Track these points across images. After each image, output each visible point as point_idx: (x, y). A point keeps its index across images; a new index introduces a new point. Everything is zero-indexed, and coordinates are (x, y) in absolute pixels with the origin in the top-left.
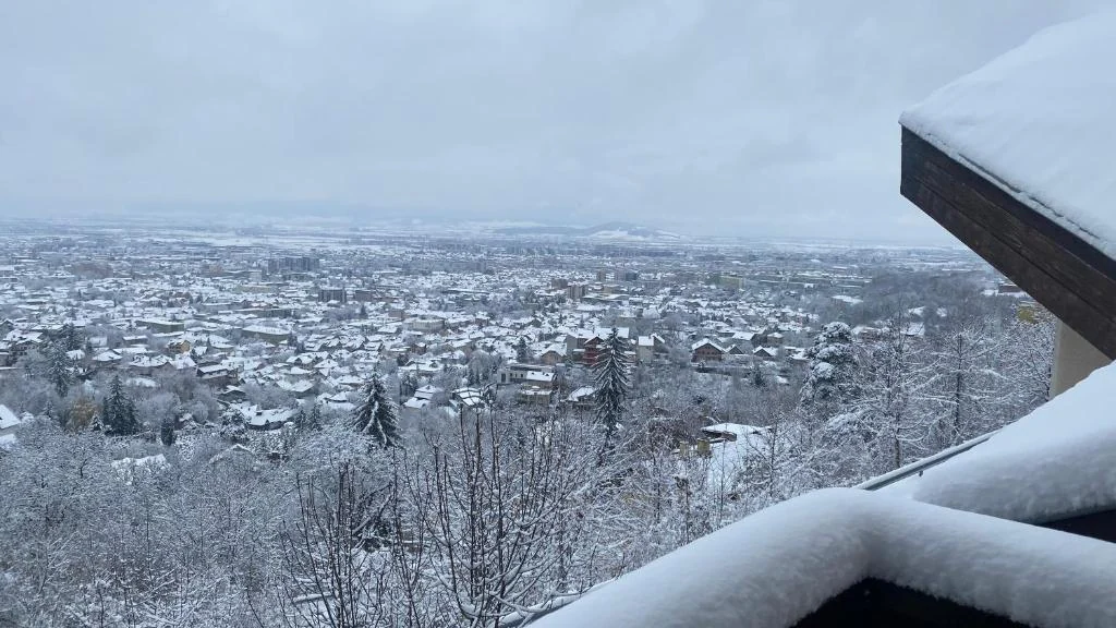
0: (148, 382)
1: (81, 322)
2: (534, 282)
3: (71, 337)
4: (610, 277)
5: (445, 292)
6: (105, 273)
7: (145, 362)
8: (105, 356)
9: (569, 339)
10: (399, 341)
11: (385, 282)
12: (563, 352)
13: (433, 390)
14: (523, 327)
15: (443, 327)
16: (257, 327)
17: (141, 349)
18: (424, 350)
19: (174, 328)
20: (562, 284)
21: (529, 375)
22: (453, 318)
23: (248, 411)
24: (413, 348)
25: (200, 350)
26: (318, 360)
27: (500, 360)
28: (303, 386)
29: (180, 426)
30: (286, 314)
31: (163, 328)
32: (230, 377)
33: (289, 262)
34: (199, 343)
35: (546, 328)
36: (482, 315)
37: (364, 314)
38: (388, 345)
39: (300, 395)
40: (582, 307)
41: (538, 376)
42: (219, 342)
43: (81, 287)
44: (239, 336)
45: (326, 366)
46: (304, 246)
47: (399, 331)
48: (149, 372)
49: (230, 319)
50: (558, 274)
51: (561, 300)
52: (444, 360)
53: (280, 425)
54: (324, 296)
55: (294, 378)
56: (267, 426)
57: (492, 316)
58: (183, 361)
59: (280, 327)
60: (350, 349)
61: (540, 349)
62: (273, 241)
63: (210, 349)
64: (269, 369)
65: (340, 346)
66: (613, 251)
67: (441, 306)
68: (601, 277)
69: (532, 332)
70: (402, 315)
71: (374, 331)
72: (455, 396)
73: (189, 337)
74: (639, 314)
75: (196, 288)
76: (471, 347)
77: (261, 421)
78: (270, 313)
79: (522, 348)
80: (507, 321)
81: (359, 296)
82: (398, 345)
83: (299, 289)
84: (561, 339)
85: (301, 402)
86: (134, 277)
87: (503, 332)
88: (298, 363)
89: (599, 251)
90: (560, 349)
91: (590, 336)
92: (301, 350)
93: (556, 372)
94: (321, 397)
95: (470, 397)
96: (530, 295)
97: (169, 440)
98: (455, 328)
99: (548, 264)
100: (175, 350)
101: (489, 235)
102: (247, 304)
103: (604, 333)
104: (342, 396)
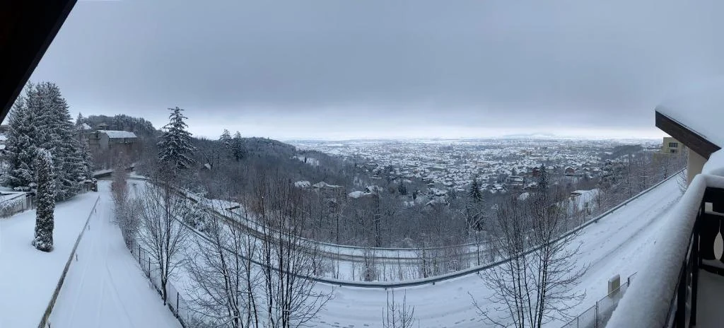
0: (409, 181)
1: (393, 164)
2: (516, 151)
3: (391, 168)
4: (539, 148)
5: (489, 155)
6: (398, 152)
7: (409, 176)
8: (399, 173)
9: (527, 168)
10: (476, 170)
11: (471, 153)
12: (526, 172)
13: (487, 185)
14: (513, 165)
15: (488, 166)
16: (437, 166)
17: (407, 172)
18: (484, 173)
19: (415, 166)
20: (524, 151)
21: (516, 179)
22: (491, 163)
23: (435, 190)
24: (480, 173)
25: (422, 173)
26: (453, 176)
27: (507, 175)
28: (450, 183)
29: (417, 193)
30: (444, 163)
31: (412, 166)
32: (430, 181)
33: (444, 148)
34: (422, 171)
35: (520, 165)
36: (500, 162)
37: (465, 163)
38: (473, 171)
39: (449, 186)
40: (531, 158)
41: (518, 180)
42: (427, 171)
43: (393, 155)
44: (432, 169)
45: (456, 178)
46: (449, 143)
47: (476, 167)
48: (410, 179)
49: (429, 164)
50: (523, 148)
51: (524, 156)
52: (489, 176)
53: (444, 195)
54: (455, 157)
55: (447, 181)
56: (440, 195)
57: (503, 161)
58: (418, 176)
59: (442, 167)
60: (462, 173)
61: (518, 171)
62: (441, 142)
63: (425, 172)
64: (440, 179)
65: (459, 172)
66: (539, 141)
67: (487, 159)
68: (536, 148)
69: (516, 166)
70: (476, 162)
71: (469, 167)
72: (493, 186)
73: (418, 169)
74: (548, 159)
75: (421, 156)
76: (497, 172)
77: (438, 194)
78: (440, 162)
79: (513, 172)
80: (508, 163)
81: (464, 157)
82: (476, 171)
83: (447, 155)
84: (524, 168)
85: (450, 188)
86: (405, 152)
87: (507, 166)
88: (448, 177)
89: (535, 141)
90: (524, 170)
91: (534, 167)
92: (449, 173)
93: (524, 178)
94: (455, 187)
95: (499, 187)
96: (515, 154)
97: (415, 198)
98: (493, 166)
99: (520, 145)
100: (416, 172)
101: (501, 137)
102: (434, 160)
103: (539, 166)
104: (460, 187)
